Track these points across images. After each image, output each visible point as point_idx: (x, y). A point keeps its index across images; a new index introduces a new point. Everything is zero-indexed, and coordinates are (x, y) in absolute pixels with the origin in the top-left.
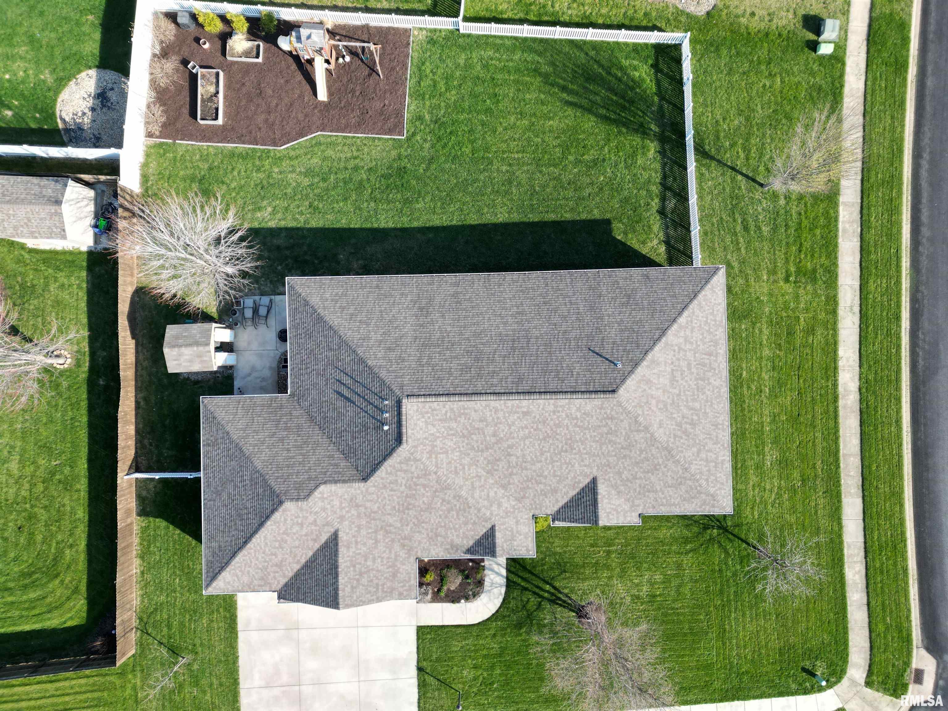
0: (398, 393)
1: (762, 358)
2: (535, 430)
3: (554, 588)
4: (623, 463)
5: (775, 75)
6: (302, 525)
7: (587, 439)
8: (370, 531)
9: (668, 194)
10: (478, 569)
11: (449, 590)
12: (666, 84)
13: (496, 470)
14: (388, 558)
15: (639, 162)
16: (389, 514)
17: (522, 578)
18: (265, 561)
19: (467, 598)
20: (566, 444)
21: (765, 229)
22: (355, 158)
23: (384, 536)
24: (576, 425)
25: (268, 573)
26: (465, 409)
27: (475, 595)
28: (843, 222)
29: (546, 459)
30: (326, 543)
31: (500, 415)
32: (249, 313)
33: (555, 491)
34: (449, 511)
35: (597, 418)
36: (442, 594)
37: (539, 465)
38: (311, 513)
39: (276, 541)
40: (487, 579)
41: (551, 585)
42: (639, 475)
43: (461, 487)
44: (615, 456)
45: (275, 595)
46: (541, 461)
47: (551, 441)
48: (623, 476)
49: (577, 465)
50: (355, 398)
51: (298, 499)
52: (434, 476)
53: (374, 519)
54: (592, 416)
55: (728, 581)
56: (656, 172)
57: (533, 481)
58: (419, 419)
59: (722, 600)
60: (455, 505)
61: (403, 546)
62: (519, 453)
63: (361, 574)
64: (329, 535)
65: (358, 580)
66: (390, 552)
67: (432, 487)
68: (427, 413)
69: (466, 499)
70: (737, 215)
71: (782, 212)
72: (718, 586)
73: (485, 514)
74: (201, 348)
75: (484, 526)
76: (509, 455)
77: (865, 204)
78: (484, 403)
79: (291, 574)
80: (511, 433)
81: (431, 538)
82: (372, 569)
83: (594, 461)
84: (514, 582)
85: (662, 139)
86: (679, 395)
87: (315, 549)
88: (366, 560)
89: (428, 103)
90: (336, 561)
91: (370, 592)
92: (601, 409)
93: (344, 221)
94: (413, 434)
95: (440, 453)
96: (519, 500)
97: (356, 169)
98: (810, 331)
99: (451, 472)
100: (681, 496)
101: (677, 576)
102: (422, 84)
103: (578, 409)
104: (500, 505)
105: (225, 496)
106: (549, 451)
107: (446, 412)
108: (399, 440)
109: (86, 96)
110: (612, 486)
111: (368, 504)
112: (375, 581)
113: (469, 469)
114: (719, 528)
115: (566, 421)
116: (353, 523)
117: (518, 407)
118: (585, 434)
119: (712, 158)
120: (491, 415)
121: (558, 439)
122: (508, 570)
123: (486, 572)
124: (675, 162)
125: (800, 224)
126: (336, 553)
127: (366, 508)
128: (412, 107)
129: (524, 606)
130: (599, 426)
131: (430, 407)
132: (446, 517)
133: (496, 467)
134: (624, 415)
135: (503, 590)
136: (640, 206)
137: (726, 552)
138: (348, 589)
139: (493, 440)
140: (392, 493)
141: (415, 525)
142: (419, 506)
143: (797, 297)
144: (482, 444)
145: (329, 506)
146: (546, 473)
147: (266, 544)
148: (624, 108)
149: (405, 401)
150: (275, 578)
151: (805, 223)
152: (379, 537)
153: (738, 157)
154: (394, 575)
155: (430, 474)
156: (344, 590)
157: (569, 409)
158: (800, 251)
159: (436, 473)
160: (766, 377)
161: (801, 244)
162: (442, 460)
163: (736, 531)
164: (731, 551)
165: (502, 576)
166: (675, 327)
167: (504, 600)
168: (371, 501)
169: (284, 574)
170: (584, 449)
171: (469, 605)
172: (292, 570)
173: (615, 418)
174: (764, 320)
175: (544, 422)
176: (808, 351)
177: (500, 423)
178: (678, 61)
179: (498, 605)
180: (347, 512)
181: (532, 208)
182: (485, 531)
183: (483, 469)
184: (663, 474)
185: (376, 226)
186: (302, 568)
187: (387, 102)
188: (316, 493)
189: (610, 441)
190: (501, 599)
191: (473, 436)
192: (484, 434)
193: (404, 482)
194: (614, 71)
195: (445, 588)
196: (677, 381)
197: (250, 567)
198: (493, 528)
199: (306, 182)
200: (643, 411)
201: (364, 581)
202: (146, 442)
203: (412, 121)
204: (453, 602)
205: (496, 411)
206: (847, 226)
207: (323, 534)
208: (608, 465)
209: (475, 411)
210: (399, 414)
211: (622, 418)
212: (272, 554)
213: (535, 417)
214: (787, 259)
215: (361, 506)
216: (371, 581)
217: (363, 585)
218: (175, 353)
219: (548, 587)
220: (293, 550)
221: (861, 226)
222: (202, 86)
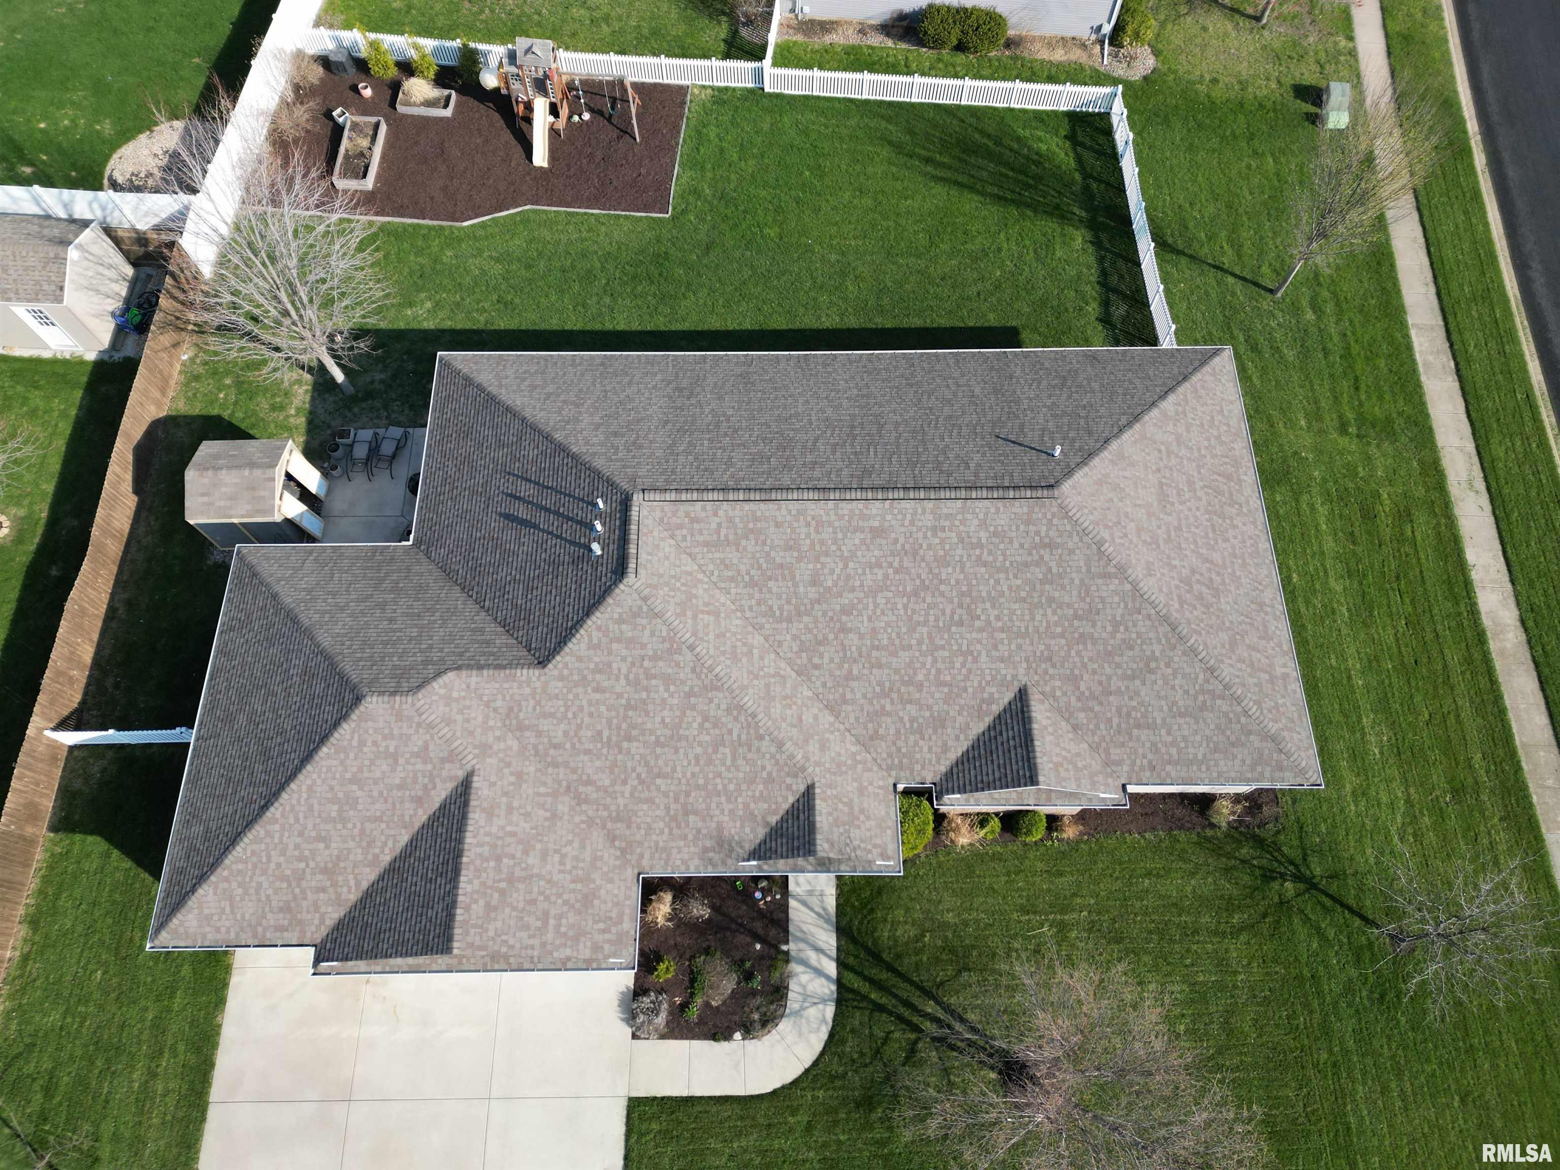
0: (625, 485)
1: (1323, 553)
2: (897, 572)
3: (948, 1009)
4: (1078, 653)
5: (1263, 154)
6: (394, 757)
7: (1002, 594)
8: (542, 790)
9: (1113, 297)
10: (774, 959)
11: (707, 1005)
12: (1089, 157)
13: (817, 667)
14: (576, 858)
15: (1059, 254)
16: (588, 752)
17: (871, 981)
18: (300, 859)
19: (748, 1031)
20: (961, 606)
21: (1290, 355)
22: (583, 240)
23: (572, 808)
24: (979, 561)
25: (303, 892)
26: (756, 519)
27: (768, 1021)
28: (1421, 352)
29: (920, 642)
30: (443, 807)
31: (827, 534)
32: (361, 452)
33: (940, 722)
34: (717, 744)
35: (1022, 546)
36: (694, 1012)
37: (905, 655)
38: (419, 725)
39: (334, 800)
40: (793, 985)
41: (939, 1003)
42: (1116, 683)
43: (744, 688)
44: (1062, 635)
45: (309, 953)
46: (910, 647)
47: (929, 599)
48: (1083, 686)
49: (983, 658)
50: (541, 519)
51: (394, 693)
52: (689, 656)
53: (556, 765)
54: (1011, 541)
55: (1335, 1004)
56: (1089, 268)
57: (895, 696)
58: (663, 539)
59: (1331, 1052)
60: (730, 732)
61: (612, 838)
62: (865, 626)
63: (511, 880)
64: (450, 786)
65: (502, 892)
66: (583, 846)
67: (683, 682)
68: (681, 527)
69: (754, 715)
70: (1236, 332)
71: (1313, 330)
72: (1317, 1016)
73: (791, 757)
74: (258, 473)
75: (789, 787)
76: (844, 630)
77: (1452, 327)
78: (794, 506)
79: (353, 897)
80: (848, 577)
81: (674, 819)
82: (539, 876)
83: (1019, 647)
84: (852, 991)
85: (1093, 225)
86: (1179, 528)
87: (417, 825)
88: (526, 852)
89: (709, 175)
90: (460, 841)
91: (527, 927)
92: (1028, 522)
93: (555, 321)
94: (650, 562)
95: (702, 612)
96: (865, 744)
97: (584, 255)
98: (1404, 515)
99: (724, 653)
100: (1208, 739)
101: (1221, 987)
102: (702, 151)
103: (983, 524)
104: (824, 746)
105: (242, 719)
106: (926, 623)
107: (719, 525)
108: (620, 569)
109: (160, 152)
110: (1059, 710)
111: (545, 725)
112: (542, 905)
113: (762, 658)
114: (1298, 878)
115: (959, 552)
116: (508, 765)
117: (863, 517)
118: (997, 582)
119: (1179, 252)
120: (808, 535)
121: (942, 594)
122: (841, 964)
123: (794, 967)
124: (1119, 255)
125: (1348, 348)
126: (461, 828)
127: (539, 734)
128: (683, 181)
129: (878, 1051)
130: (1026, 565)
131: (687, 515)
132: (710, 762)
133: (816, 660)
134: (1076, 539)
135: (830, 1011)
136: (1066, 310)
137: (1320, 933)
138: (478, 909)
139: (812, 593)
140: (598, 696)
141: (642, 782)
142: (652, 732)
143: (1368, 459)
144: (789, 602)
145: (459, 718)
146: (920, 677)
147: (311, 809)
148: (1028, 187)
149: (637, 498)
150: (316, 906)
151: (1355, 349)
152: (560, 807)
153: (1223, 253)
154: (587, 900)
155: (679, 651)
156: (467, 909)
157: (963, 522)
158: (1357, 389)
159: (691, 648)
160: (1339, 588)
161: (1356, 379)
162: (706, 626)
163: (1333, 888)
164: (1331, 933)
165: (828, 978)
166: (1155, 413)
167: (831, 1035)
168: (552, 715)
169: (338, 895)
170: (998, 618)
171: (751, 1044)
172: (358, 883)
173: (1057, 546)
174: (1315, 490)
175: (915, 553)
176: (1408, 549)
177: (827, 554)
178: (1109, 132)
179: (819, 1047)
180: (498, 739)
181: (882, 311)
182: (791, 800)
183: (790, 663)
184: (1166, 683)
185: (609, 326)
186: (381, 878)
187: (643, 171)
188: (435, 685)
189: (1051, 600)
190: (823, 1034)
191: (771, 584)
192: (793, 578)
193: (624, 671)
194: (1006, 141)
195: (699, 1001)
196: (1173, 504)
197: (264, 872)
198: (809, 794)
199: (498, 269)
200: (1112, 535)
201: (517, 897)
202: (109, 682)
203: (682, 196)
204: (714, 1037)
205: (820, 524)
206: (1431, 358)
207: (439, 785)
208: (1050, 659)
209: (778, 525)
210: (625, 521)
211: (1070, 545)
212: (319, 839)
213: (896, 541)
214: (1336, 398)
215: (527, 728)
216: (533, 902)
217: (514, 908)
218: (206, 481)
219: (930, 1007)
220: (368, 825)
221: (1455, 358)
222: (350, 139)
